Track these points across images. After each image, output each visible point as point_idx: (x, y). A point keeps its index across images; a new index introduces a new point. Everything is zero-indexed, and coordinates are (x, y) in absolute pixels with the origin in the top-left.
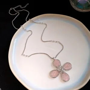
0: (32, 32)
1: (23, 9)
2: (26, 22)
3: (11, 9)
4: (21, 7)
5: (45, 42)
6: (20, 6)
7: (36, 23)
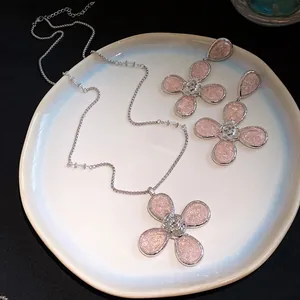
0: (98, 92)
1: (77, 18)
2: (82, 59)
3: (38, 20)
4: (70, 14)
5: (139, 124)
6: (69, 10)
7: (113, 63)
